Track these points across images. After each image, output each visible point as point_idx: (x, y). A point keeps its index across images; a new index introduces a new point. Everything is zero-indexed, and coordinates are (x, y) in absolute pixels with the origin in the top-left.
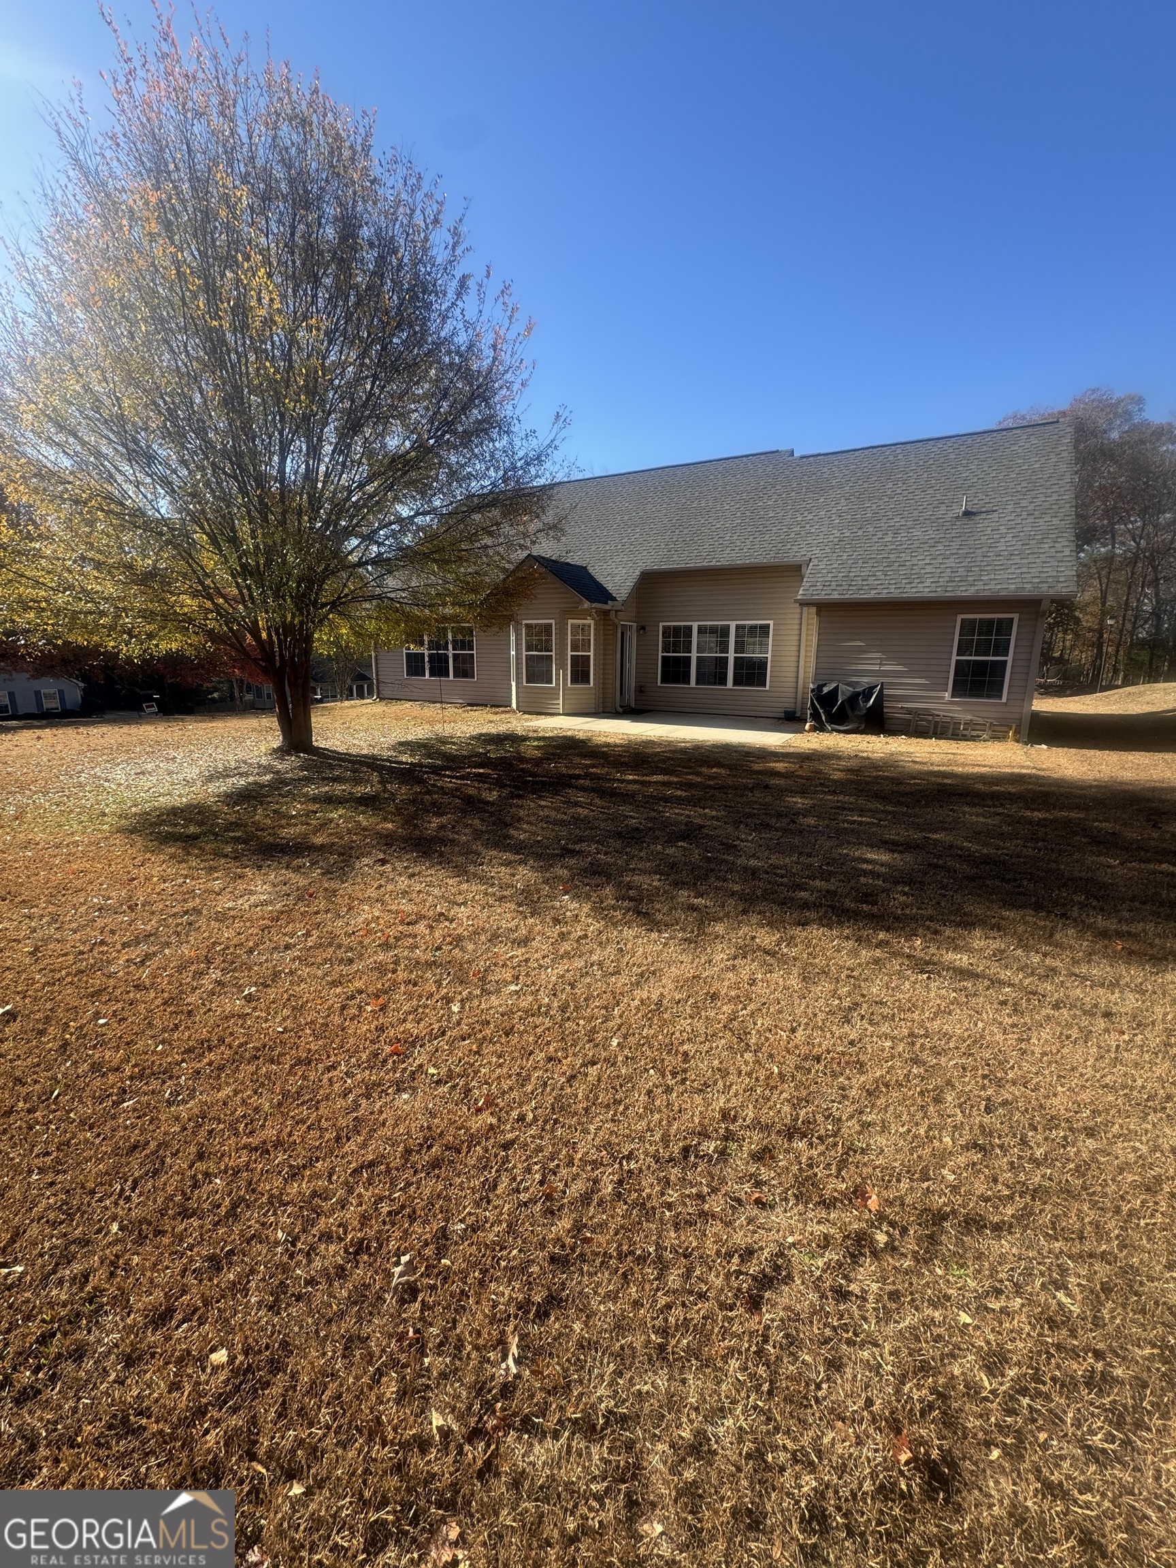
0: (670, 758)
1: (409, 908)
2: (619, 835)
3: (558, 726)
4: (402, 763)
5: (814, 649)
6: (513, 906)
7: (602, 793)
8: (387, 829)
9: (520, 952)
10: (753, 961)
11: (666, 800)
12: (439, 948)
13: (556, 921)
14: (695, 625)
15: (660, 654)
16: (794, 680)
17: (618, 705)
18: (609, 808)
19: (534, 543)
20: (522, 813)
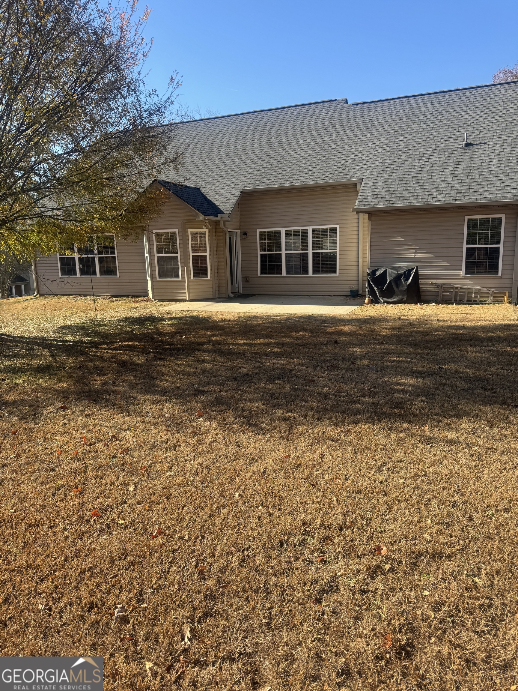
0: (269, 327)
1: (89, 435)
2: (235, 379)
3: (186, 309)
4: (66, 341)
5: (368, 244)
6: (164, 428)
7: (221, 353)
8: (63, 388)
9: (171, 454)
10: (323, 445)
11: (267, 355)
12: (114, 457)
13: (195, 434)
14: (283, 231)
15: (259, 253)
16: (355, 267)
17: (230, 292)
18: (227, 363)
19: (159, 172)
20: (164, 369)
